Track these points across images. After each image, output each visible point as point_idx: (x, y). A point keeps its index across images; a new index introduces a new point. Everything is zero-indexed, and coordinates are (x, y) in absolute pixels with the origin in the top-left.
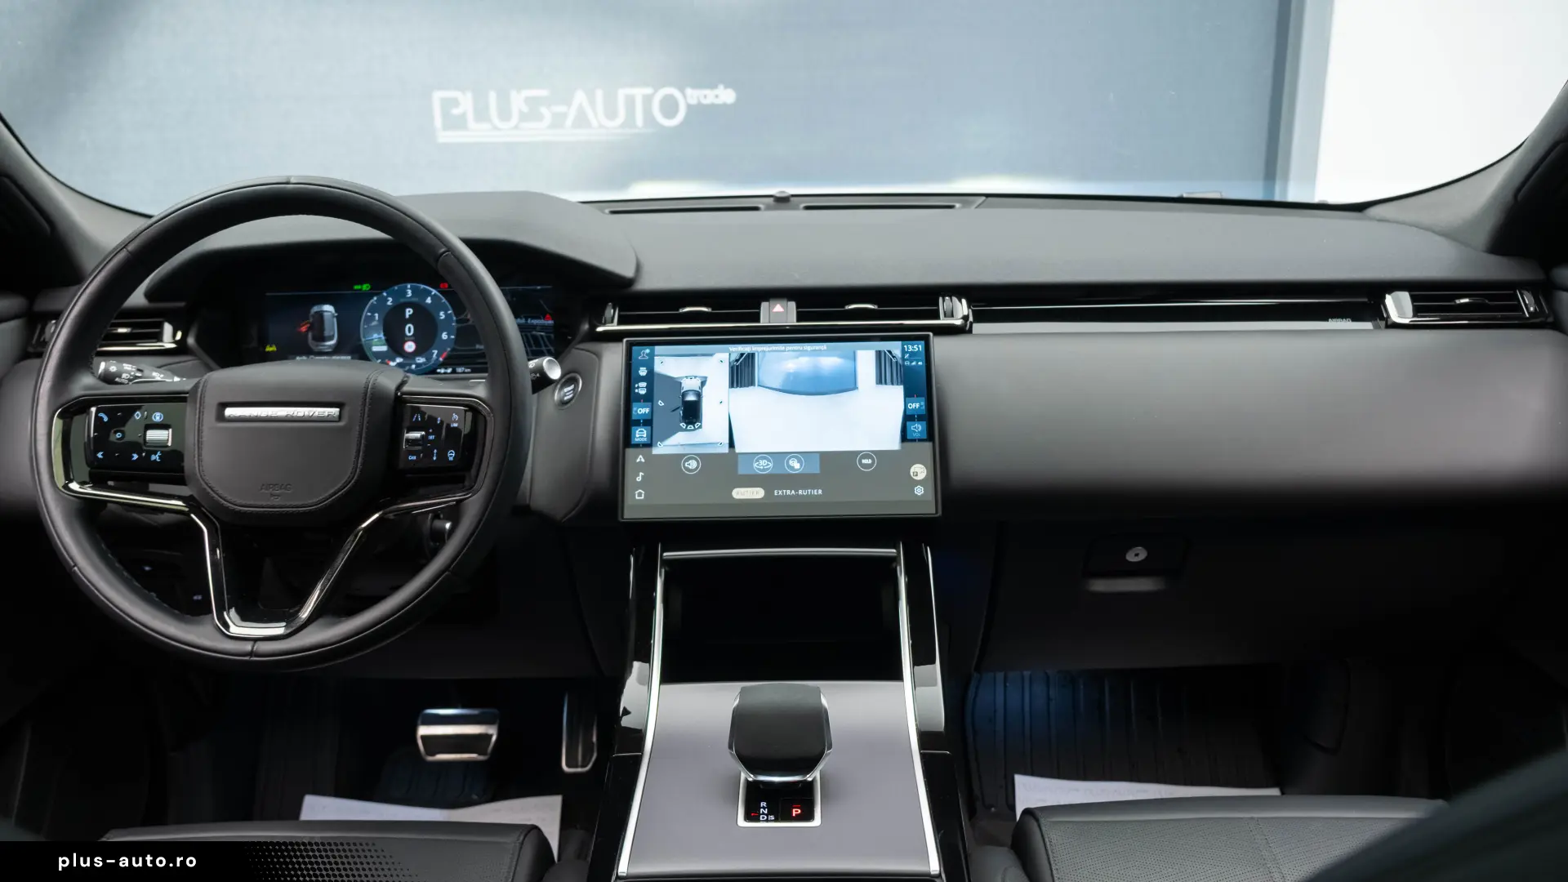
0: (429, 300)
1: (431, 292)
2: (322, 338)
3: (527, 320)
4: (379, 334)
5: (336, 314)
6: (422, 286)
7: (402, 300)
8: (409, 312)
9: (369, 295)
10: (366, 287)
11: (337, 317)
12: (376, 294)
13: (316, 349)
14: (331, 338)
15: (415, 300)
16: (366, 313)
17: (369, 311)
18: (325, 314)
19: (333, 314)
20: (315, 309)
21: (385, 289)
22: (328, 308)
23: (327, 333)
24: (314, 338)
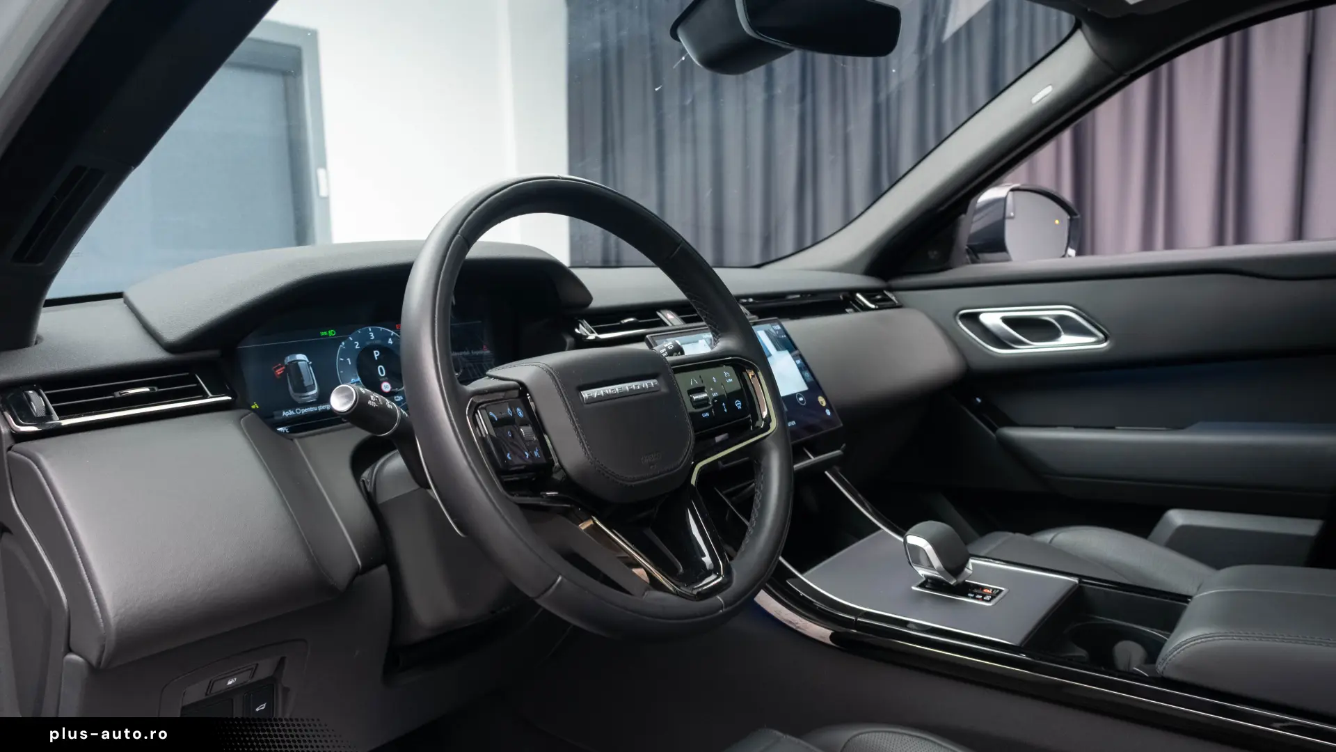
0: (390, 341)
1: (391, 333)
2: (302, 389)
3: (470, 352)
4: (356, 378)
5: (310, 363)
6: (381, 328)
7: (368, 343)
8: (376, 354)
9: (336, 342)
10: (331, 333)
11: (312, 365)
12: (344, 339)
13: (299, 401)
14: (312, 388)
15: (378, 342)
16: (339, 359)
17: (341, 356)
18: (299, 363)
19: (308, 363)
20: (289, 359)
21: (350, 333)
22: (300, 357)
23: (306, 383)
24: (295, 390)
